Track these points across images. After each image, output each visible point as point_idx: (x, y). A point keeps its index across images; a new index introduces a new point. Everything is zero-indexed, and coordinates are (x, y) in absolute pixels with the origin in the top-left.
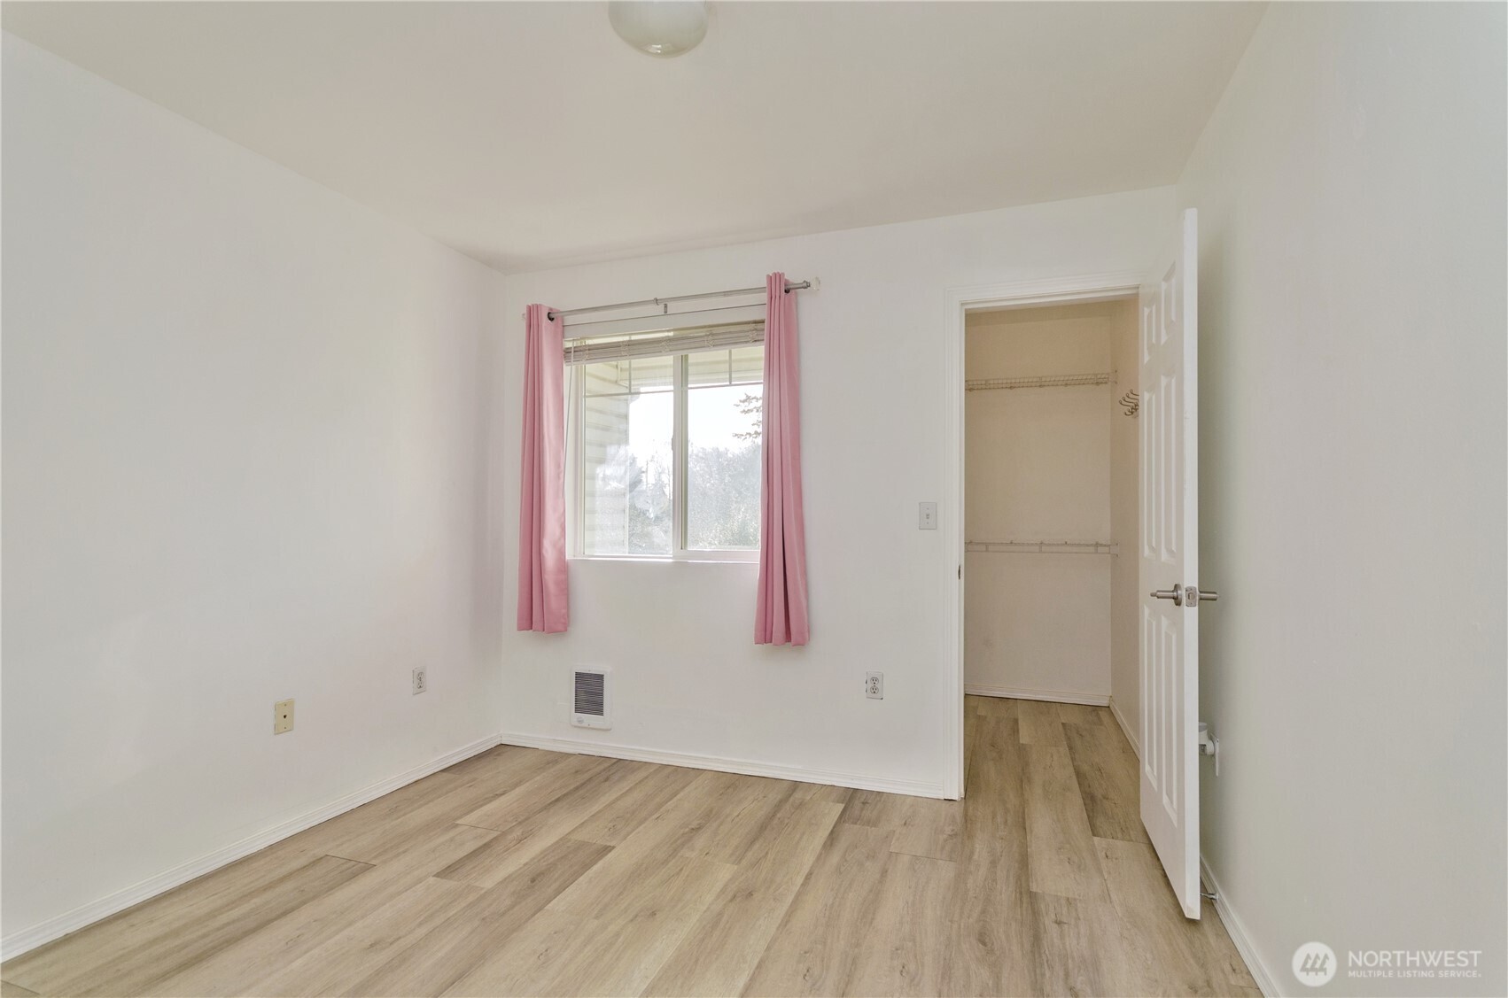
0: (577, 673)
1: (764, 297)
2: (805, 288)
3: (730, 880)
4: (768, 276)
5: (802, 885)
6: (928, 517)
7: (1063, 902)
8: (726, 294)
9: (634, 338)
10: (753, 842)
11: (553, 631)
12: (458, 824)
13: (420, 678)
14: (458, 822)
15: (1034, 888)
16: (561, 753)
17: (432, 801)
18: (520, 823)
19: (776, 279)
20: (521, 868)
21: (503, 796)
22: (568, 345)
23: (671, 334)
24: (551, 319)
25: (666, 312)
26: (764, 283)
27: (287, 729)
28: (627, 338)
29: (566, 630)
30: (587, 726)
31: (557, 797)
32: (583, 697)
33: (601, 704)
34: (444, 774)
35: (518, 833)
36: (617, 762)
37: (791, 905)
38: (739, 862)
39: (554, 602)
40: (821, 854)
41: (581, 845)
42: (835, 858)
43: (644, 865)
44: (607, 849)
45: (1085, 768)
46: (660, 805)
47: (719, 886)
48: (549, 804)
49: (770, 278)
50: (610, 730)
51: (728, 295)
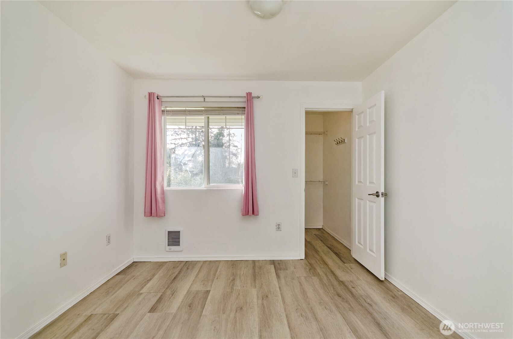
0: (168, 232)
1: (245, 100)
2: (258, 98)
3: (257, 293)
4: (246, 93)
5: (280, 291)
6: (295, 173)
7: (350, 282)
8: (230, 97)
9: (187, 109)
10: (255, 281)
11: (160, 216)
12: (141, 293)
13: (109, 238)
14: (141, 292)
15: (341, 280)
16: (162, 262)
17: (121, 287)
18: (167, 288)
19: (249, 95)
20: (181, 304)
21: (151, 281)
22: (163, 109)
23: (203, 109)
24: (158, 99)
25: (204, 101)
26: (245, 95)
27: (65, 265)
28: (184, 109)
29: (165, 216)
30: (173, 250)
31: (174, 277)
32: (171, 240)
33: (179, 242)
34: (118, 276)
35: (169, 292)
36: (186, 263)
37: (282, 297)
38: (256, 287)
39: (160, 205)
40: (278, 281)
41: (197, 292)
42: (283, 281)
43: (226, 294)
44: (208, 292)
45: (329, 246)
46: (215, 275)
47: (255, 296)
48: (173, 280)
49: (247, 94)
50: (182, 251)
51: (231, 98)
